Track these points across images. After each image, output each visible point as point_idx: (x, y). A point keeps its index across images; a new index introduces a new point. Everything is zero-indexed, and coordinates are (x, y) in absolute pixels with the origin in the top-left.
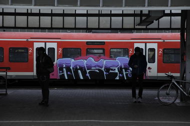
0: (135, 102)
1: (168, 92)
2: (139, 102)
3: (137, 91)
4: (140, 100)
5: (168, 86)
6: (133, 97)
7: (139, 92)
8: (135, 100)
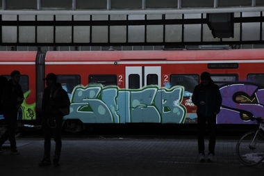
0: (203, 161)
1: (252, 144)
2: (209, 160)
3: (207, 143)
4: (210, 157)
5: (253, 135)
6: (200, 152)
7: (210, 145)
8: (201, 157)
